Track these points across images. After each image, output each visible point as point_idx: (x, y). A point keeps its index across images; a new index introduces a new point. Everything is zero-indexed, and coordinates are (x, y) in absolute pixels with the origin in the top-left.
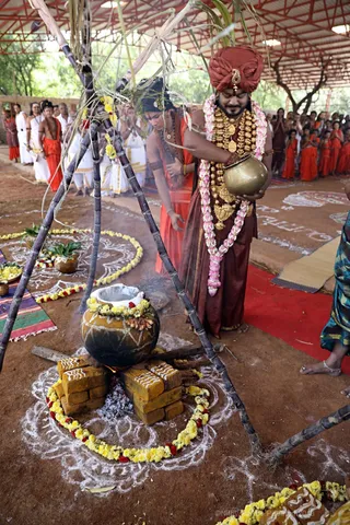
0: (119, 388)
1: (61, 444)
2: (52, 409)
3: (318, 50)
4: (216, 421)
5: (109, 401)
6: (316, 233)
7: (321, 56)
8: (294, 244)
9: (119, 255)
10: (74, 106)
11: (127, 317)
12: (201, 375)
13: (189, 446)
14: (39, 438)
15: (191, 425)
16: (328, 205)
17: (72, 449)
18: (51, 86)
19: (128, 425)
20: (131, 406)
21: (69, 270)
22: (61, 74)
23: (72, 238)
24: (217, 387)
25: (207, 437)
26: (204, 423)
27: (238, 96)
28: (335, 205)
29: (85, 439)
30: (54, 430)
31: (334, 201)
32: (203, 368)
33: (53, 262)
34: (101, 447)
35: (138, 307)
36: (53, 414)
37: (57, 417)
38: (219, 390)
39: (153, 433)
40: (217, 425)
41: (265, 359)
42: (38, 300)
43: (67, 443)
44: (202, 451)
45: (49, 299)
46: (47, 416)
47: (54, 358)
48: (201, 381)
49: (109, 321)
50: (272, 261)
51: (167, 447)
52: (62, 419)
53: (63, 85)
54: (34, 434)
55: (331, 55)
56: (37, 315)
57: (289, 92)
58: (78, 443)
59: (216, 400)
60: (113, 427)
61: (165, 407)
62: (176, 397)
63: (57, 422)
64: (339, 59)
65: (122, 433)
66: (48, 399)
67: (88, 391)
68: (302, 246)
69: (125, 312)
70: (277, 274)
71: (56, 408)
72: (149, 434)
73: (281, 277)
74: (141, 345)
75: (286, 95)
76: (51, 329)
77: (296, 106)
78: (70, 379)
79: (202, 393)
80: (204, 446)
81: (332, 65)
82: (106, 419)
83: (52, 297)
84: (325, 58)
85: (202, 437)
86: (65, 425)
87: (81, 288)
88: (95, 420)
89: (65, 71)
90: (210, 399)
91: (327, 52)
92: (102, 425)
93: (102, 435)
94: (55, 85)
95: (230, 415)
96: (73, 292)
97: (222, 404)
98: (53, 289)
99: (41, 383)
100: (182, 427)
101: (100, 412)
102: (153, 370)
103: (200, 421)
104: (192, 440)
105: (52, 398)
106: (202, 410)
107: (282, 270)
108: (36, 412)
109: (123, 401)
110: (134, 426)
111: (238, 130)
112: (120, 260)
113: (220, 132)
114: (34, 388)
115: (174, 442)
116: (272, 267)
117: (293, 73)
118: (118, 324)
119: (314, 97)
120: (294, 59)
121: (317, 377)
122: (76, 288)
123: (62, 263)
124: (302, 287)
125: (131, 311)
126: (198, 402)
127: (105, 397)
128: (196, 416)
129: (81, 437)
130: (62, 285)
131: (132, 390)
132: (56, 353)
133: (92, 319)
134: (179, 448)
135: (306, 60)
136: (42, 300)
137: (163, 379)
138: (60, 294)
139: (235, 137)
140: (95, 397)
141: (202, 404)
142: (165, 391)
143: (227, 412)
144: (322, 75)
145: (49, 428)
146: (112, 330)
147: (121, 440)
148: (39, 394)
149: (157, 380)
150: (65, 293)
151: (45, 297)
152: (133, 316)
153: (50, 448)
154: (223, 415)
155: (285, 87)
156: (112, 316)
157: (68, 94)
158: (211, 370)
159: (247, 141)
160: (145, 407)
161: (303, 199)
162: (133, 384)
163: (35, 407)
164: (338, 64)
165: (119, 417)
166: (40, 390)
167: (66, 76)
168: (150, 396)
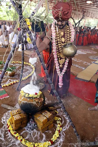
0: (32, 120)
1: (13, 142)
2: (9, 129)
3: (82, 8)
4: (65, 130)
5: (28, 124)
6: (85, 62)
7: (83, 10)
8: (80, 66)
9: (28, 70)
10: (11, 23)
11: (35, 98)
12: (58, 112)
13: (57, 140)
14: (5, 141)
15: (57, 132)
16: (88, 53)
17: (17, 144)
18: (4, 16)
19: (35, 133)
20: (36, 126)
21: (12, 75)
22: (7, 13)
23: (12, 64)
24: (63, 117)
25: (62, 136)
26: (61, 131)
27: (61, 22)
28: (89, 54)
29: (21, 140)
30: (10, 137)
31: (89, 52)
32: (58, 110)
33: (7, 73)
34: (27, 143)
35: (38, 94)
36: (9, 131)
37: (11, 132)
38: (64, 117)
39: (44, 135)
40: (65, 131)
41: (76, 105)
42: (2, 86)
43: (15, 142)
44: (61, 142)
45: (6, 86)
46: (7, 131)
47: (9, 108)
48: (58, 114)
49: (28, 100)
50: (74, 72)
51: (50, 142)
52: (13, 133)
53: (8, 16)
54: (3, 139)
55: (86, 10)
56: (2, 92)
57: (74, 20)
58: (19, 142)
59: (63, 122)
60: (30, 134)
61: (48, 127)
62: (51, 123)
63: (11, 134)
64: (88, 11)
65: (34, 136)
66: (7, 125)
67: (21, 122)
68: (82, 66)
69: (34, 97)
70: (76, 76)
71: (10, 128)
72: (43, 136)
73: (77, 77)
74: (39, 107)
75: (73, 21)
76: (7, 97)
77: (76, 24)
78: (15, 119)
79: (59, 119)
80: (61, 140)
81: (86, 12)
82: (28, 131)
83: (7, 85)
84: (84, 10)
85: (60, 136)
86: (14, 135)
87: (16, 82)
88: (24, 132)
89: (8, 12)
90: (61, 121)
91: (85, 9)
92: (27, 133)
93: (27, 138)
94: (6, 16)
95: (68, 127)
96: (14, 83)
97: (65, 123)
98: (7, 82)
99: (4, 118)
100: (54, 133)
101: (26, 128)
102: (43, 114)
103: (59, 130)
104: (57, 138)
105: (9, 124)
106: (60, 126)
107: (77, 74)
108: (3, 130)
109: (33, 124)
110: (37, 133)
111: (64, 34)
112: (28, 72)
113: (58, 35)
114: (2, 120)
115: (52, 139)
116: (74, 73)
117: (75, 15)
118: (32, 101)
119: (81, 22)
120: (75, 11)
121: (93, 111)
122: (15, 82)
123: (10, 74)
124: (84, 80)
125: (36, 96)
126: (58, 123)
127: (27, 123)
128: (58, 129)
129: (20, 140)
130: (10, 81)
131: (36, 121)
132: (9, 106)
133: (22, 98)
134: (53, 141)
135: (79, 11)
136: (4, 86)
137: (47, 118)
138: (10, 84)
139: (64, 36)
140: (24, 124)
141: (59, 124)
142: (48, 121)
143: (68, 126)
144: (83, 15)
145: (8, 136)
146: (29, 103)
147: (34, 139)
148: (4, 122)
149: (45, 118)
150: (11, 84)
151: (5, 85)
152: (37, 97)
153: (9, 145)
154: (66, 127)
155: (73, 18)
156: (29, 98)
157: (10, 19)
158: (61, 110)
159: (68, 37)
160: (41, 128)
161: (80, 52)
162: (37, 119)
163: (3, 127)
164: (87, 12)
165: (32, 130)
166: (5, 121)
167: (9, 14)
168: (43, 124)
